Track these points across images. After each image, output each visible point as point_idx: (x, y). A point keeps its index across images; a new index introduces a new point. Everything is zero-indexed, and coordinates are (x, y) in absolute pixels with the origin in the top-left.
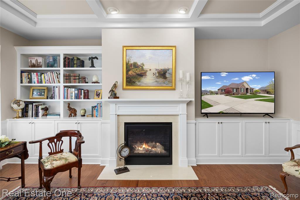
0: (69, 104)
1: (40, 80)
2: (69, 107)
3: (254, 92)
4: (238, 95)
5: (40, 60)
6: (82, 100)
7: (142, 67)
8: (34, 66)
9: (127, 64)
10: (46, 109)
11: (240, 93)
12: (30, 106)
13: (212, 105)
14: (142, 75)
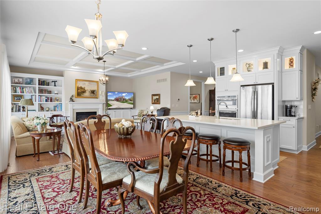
1: (22, 92)
2: (41, 106)
3: (126, 100)
5: (21, 80)
6: (50, 103)
7: (84, 89)
8: (16, 83)
9: (77, 87)
10: (24, 108)
11: (122, 100)
13: (112, 105)
14: (84, 92)
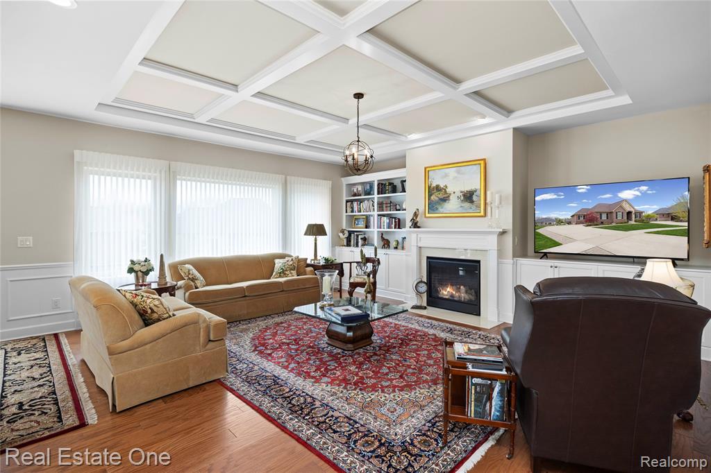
0: (382, 234)
1: (359, 209)
2: (382, 237)
3: (644, 218)
4: (611, 223)
5: (360, 188)
6: (394, 230)
7: (445, 190)
8: (355, 195)
9: (429, 187)
10: (364, 239)
11: (615, 219)
12: (353, 235)
13: (560, 242)
14: (445, 199)
